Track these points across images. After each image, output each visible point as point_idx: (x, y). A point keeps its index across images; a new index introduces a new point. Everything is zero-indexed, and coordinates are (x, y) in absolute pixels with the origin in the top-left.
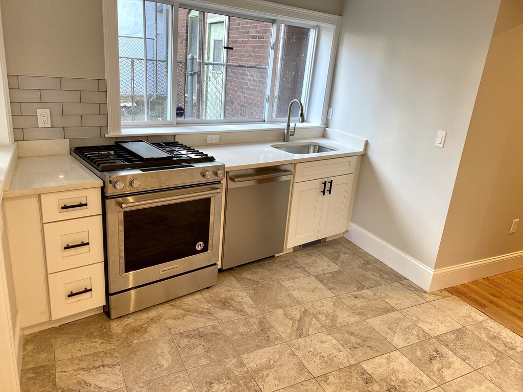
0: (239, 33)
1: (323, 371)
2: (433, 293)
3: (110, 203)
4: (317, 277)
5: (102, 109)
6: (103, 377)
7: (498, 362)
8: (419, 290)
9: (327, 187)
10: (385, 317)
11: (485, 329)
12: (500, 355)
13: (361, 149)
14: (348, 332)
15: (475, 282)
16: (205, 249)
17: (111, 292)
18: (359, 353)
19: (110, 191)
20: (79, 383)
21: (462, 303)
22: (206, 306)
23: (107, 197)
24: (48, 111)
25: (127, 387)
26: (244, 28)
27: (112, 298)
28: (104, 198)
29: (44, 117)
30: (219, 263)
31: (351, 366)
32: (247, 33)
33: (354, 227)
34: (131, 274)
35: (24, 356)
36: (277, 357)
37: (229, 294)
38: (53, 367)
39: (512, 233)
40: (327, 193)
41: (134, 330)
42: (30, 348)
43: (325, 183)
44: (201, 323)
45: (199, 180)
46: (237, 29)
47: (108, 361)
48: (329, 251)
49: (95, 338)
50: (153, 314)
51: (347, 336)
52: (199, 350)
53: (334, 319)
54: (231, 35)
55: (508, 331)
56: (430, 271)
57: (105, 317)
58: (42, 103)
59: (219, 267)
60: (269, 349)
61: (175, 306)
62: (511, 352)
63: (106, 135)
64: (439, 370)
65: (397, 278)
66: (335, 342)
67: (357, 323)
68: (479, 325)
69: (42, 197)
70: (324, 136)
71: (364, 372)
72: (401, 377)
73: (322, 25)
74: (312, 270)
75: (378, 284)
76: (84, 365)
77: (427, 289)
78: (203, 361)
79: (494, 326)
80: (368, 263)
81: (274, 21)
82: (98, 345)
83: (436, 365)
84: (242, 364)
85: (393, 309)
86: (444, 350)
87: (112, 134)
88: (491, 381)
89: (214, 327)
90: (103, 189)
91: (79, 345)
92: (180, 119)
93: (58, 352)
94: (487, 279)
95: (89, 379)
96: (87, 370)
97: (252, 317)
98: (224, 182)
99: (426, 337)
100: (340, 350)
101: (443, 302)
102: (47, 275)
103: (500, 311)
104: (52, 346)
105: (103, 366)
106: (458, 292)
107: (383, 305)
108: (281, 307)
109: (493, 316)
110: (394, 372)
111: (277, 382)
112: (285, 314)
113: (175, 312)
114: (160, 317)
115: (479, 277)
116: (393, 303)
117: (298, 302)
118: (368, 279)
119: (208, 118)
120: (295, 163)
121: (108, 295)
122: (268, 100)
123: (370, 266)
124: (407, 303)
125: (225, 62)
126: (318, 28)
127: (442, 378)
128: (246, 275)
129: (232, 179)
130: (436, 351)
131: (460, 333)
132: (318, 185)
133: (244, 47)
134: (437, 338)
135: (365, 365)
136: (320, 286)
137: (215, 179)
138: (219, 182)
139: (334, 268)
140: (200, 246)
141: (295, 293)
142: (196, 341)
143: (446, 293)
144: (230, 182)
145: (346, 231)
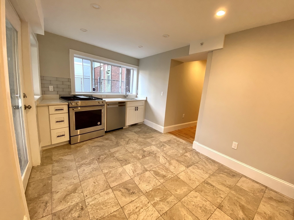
0: (114, 73)
1: (132, 151)
2: (164, 133)
3: (71, 109)
4: (134, 132)
5: (70, 87)
6: (67, 157)
7: (178, 146)
8: (161, 133)
9: (136, 109)
10: (151, 139)
11: (176, 139)
12: (178, 144)
13: (145, 99)
14: (141, 142)
15: (176, 131)
16: (101, 124)
17: (71, 136)
18: (143, 146)
19: (70, 106)
20: (60, 159)
21: (171, 135)
22: (101, 140)
23: (70, 108)
24: (52, 86)
25: (74, 159)
26: (116, 72)
27: (71, 138)
28: (69, 108)
29: (51, 88)
30: (105, 129)
31: (140, 149)
32: (116, 73)
33: (146, 120)
34: (79, 131)
35: (42, 154)
36: (120, 149)
37: (108, 137)
38: (52, 156)
39: (183, 118)
40: (137, 110)
41: (78, 147)
42: (44, 152)
43: (136, 108)
44: (99, 144)
45: (98, 104)
46: (114, 72)
47: (69, 154)
48: (139, 126)
49: (66, 149)
50: (85, 143)
51: (140, 143)
52: (98, 149)
53: (137, 140)
54: (112, 74)
55: (182, 140)
56: (163, 128)
57: (69, 144)
58: (51, 84)
59: (105, 130)
60: (118, 148)
61: (92, 141)
62: (182, 144)
63: (71, 94)
64: (163, 148)
65: (155, 131)
66: (137, 145)
67: (143, 141)
68: (175, 139)
69: (49, 106)
70: (137, 97)
71: (144, 150)
72: (153, 150)
73: (134, 68)
74: (134, 131)
75: (150, 132)
76: (62, 155)
77: (163, 132)
78: (99, 152)
79: (178, 139)
80: (149, 128)
81: (120, 67)
82: (67, 150)
83: (162, 147)
84: (110, 151)
85: (153, 137)
86: (165, 144)
87: (72, 94)
88: (176, 149)
89: (103, 144)
90: (68, 105)
91: (60, 151)
92: (94, 91)
93: (53, 153)
94: (178, 130)
95: (63, 158)
96: (63, 156)
97: (114, 141)
98: (106, 105)
99: (161, 142)
100: (138, 146)
101: (167, 135)
102: (50, 130)
103: (181, 136)
104: (52, 151)
105: (68, 155)
106: (171, 133)
107: (151, 136)
108: (123, 139)
109: (178, 137)
110: (151, 149)
111: (119, 154)
112: (124, 140)
113: (91, 142)
114: (87, 143)
115: (177, 129)
116: (153, 136)
117: (128, 137)
118: (148, 131)
119: (102, 92)
120: (127, 101)
121: (70, 137)
122: (120, 87)
123: (149, 129)
124: (158, 136)
125: (107, 79)
126: (133, 69)
127: (164, 150)
128: (114, 133)
129: (108, 105)
130: (163, 145)
131: (169, 141)
132: (134, 108)
133: (116, 77)
134: (164, 142)
135: (144, 149)
136: (135, 134)
137: (103, 104)
138: (104, 105)
139: (139, 130)
140: (99, 123)
141: (127, 136)
142: (97, 148)
143: (168, 133)
144: (107, 106)
145: (143, 122)
